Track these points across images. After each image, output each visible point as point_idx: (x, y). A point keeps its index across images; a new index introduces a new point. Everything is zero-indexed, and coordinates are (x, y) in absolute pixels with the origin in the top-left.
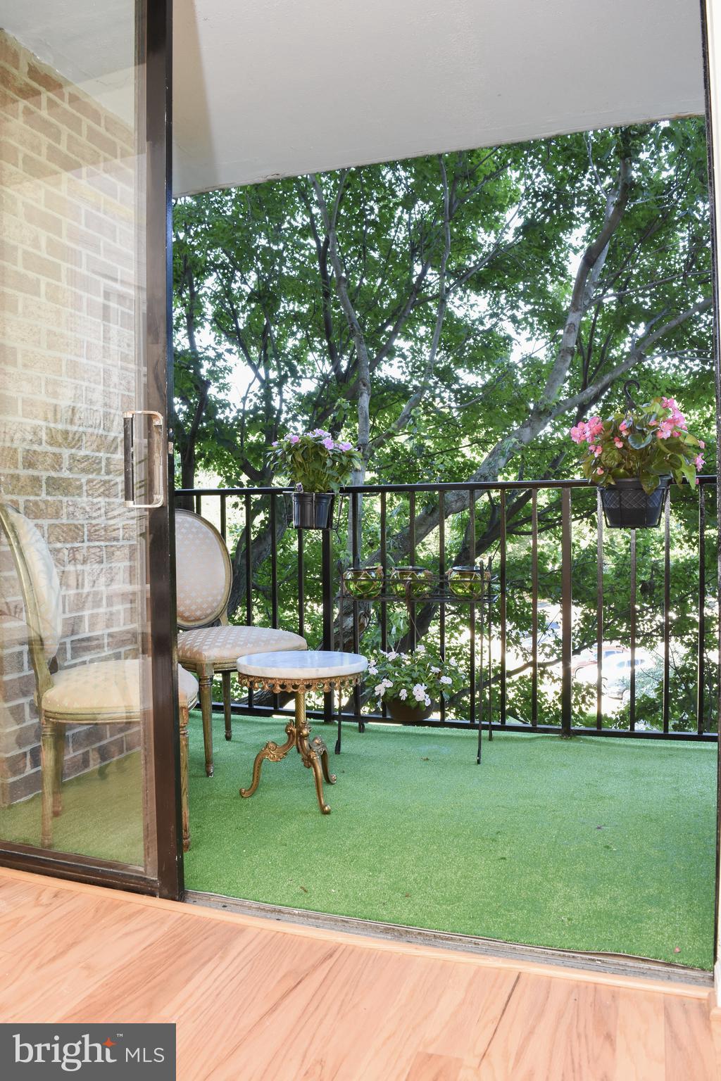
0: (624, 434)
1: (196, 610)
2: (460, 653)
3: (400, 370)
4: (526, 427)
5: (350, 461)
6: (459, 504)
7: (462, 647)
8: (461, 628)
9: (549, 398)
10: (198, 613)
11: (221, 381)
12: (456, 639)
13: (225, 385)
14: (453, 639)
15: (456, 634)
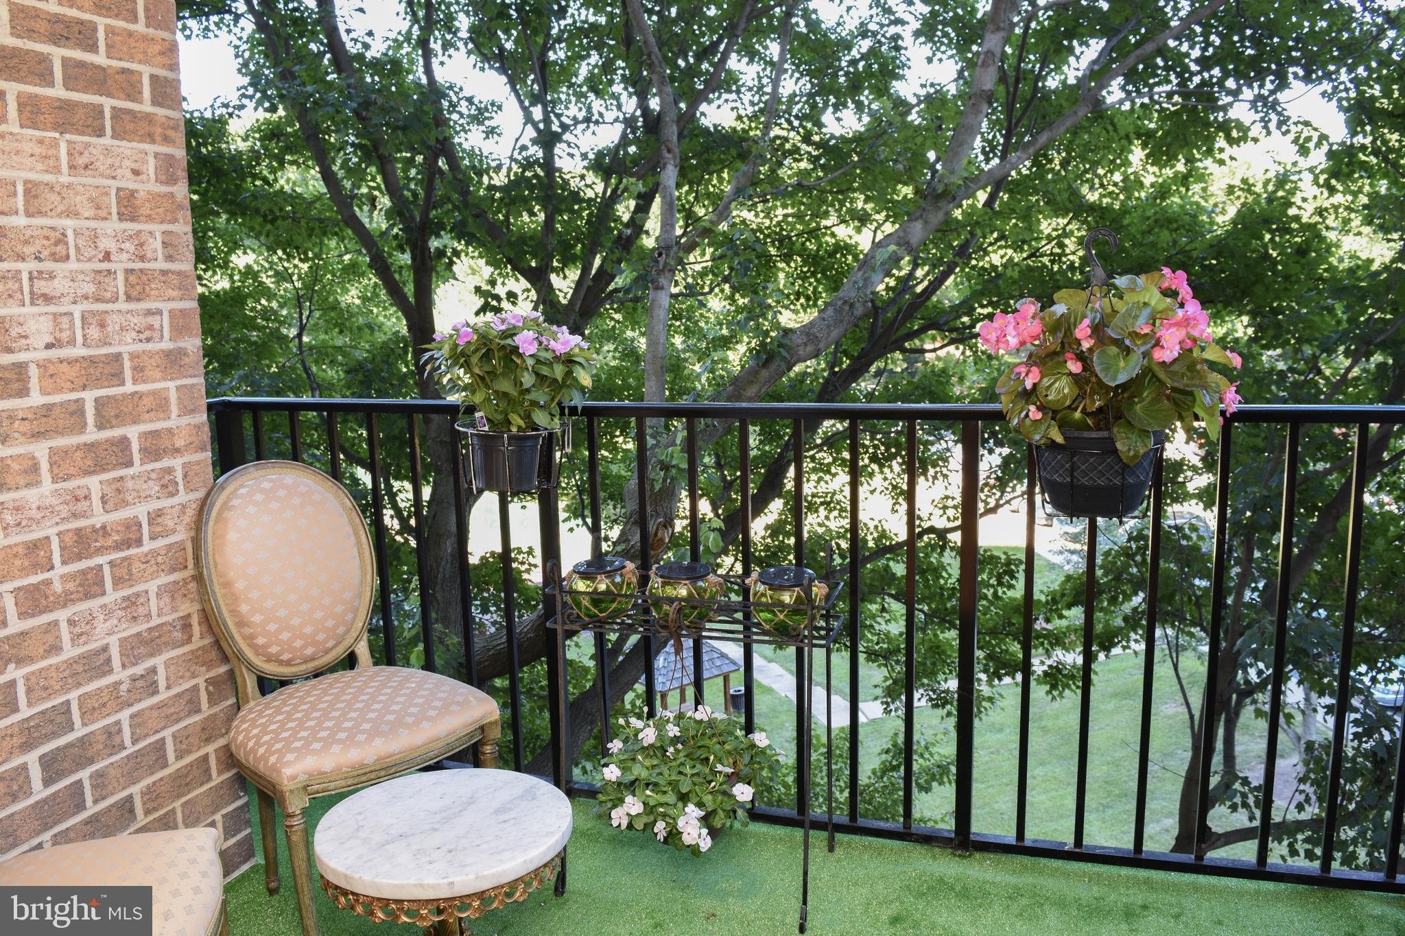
0: (1086, 345)
1: (304, 647)
2: (831, 501)
3: (734, 114)
4: (916, 220)
5: (569, 373)
6: (810, 348)
7: (834, 493)
8: (833, 470)
9: (952, 172)
10: (309, 651)
11: (487, 123)
12: (826, 482)
13: (494, 128)
14: (822, 483)
15: (828, 477)
